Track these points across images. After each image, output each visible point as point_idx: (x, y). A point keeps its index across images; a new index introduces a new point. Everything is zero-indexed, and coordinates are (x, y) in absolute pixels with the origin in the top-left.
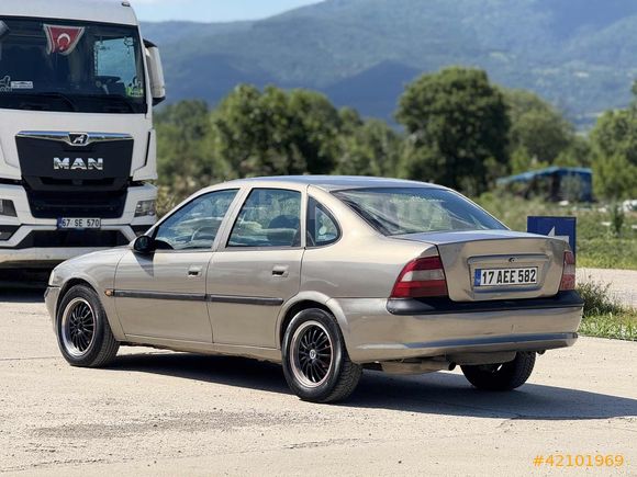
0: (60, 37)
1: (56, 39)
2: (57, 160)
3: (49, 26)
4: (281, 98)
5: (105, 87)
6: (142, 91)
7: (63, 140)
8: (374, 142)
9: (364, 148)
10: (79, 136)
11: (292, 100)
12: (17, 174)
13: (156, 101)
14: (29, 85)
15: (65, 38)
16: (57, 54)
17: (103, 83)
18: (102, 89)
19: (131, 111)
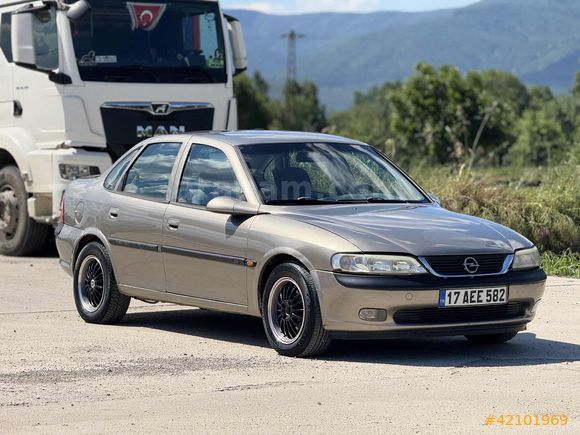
0: (143, 14)
1: (139, 16)
2: (140, 128)
3: (132, 4)
4: (456, 75)
5: (186, 59)
6: (222, 62)
7: (145, 110)
8: (561, 115)
9: (551, 122)
10: (161, 105)
11: (464, 76)
12: (102, 142)
13: (238, 71)
14: (113, 59)
15: (147, 16)
16: (140, 29)
17: (184, 56)
18: (183, 61)
19: (211, 81)
